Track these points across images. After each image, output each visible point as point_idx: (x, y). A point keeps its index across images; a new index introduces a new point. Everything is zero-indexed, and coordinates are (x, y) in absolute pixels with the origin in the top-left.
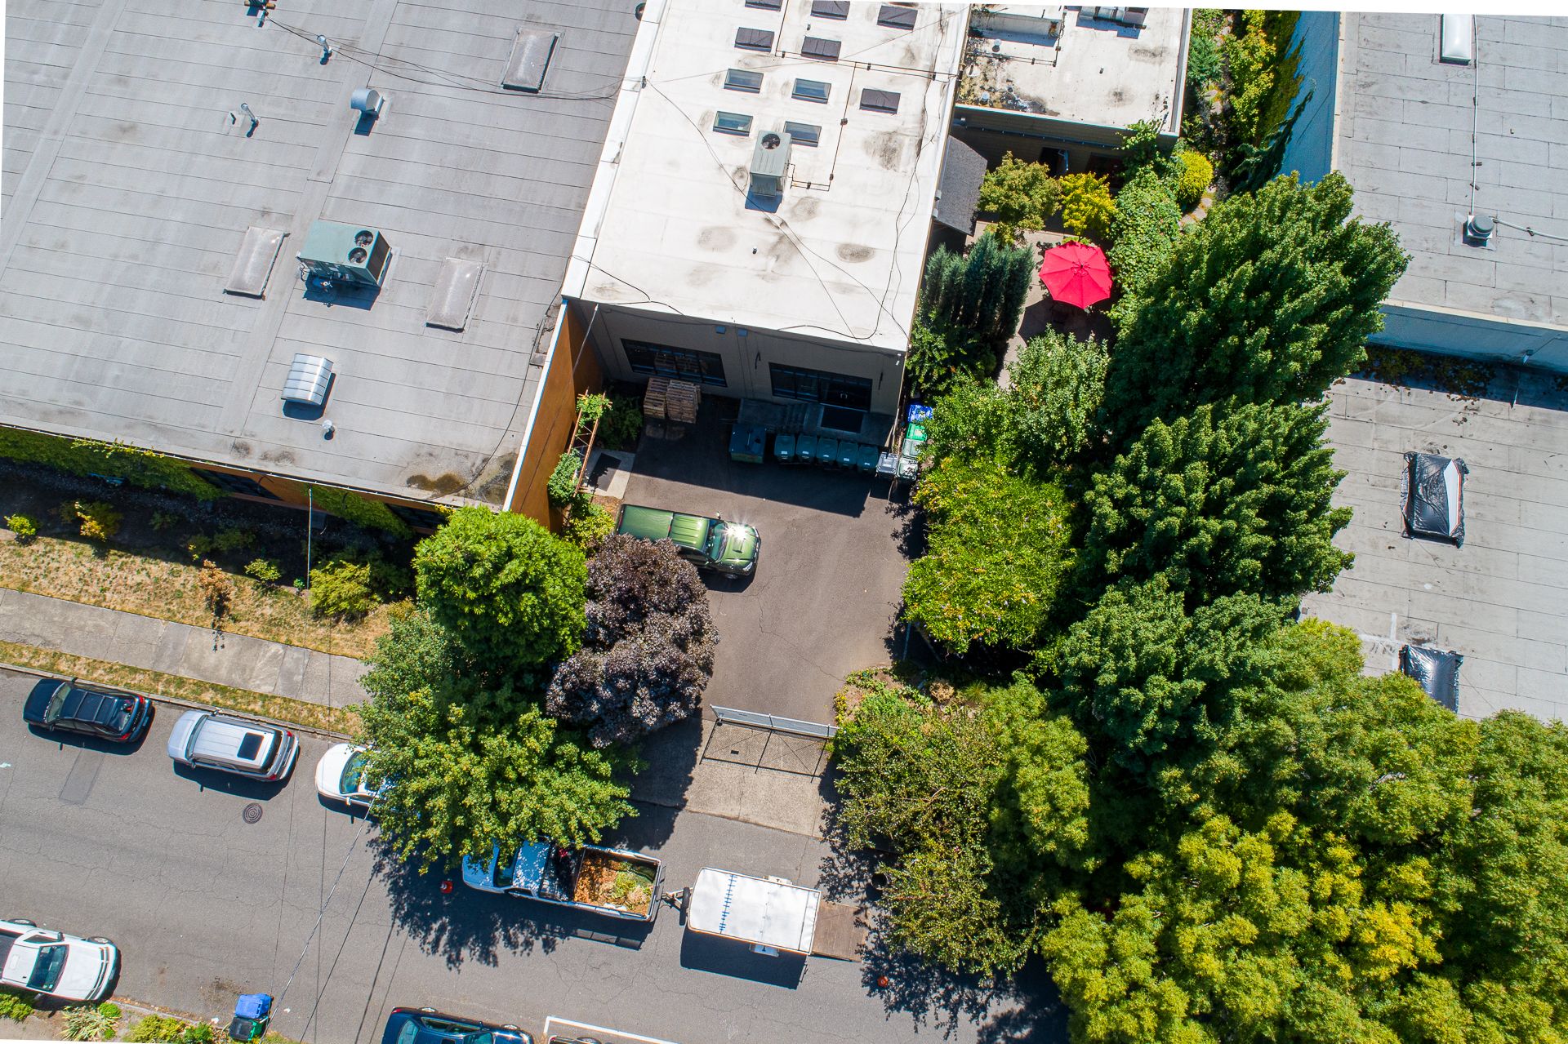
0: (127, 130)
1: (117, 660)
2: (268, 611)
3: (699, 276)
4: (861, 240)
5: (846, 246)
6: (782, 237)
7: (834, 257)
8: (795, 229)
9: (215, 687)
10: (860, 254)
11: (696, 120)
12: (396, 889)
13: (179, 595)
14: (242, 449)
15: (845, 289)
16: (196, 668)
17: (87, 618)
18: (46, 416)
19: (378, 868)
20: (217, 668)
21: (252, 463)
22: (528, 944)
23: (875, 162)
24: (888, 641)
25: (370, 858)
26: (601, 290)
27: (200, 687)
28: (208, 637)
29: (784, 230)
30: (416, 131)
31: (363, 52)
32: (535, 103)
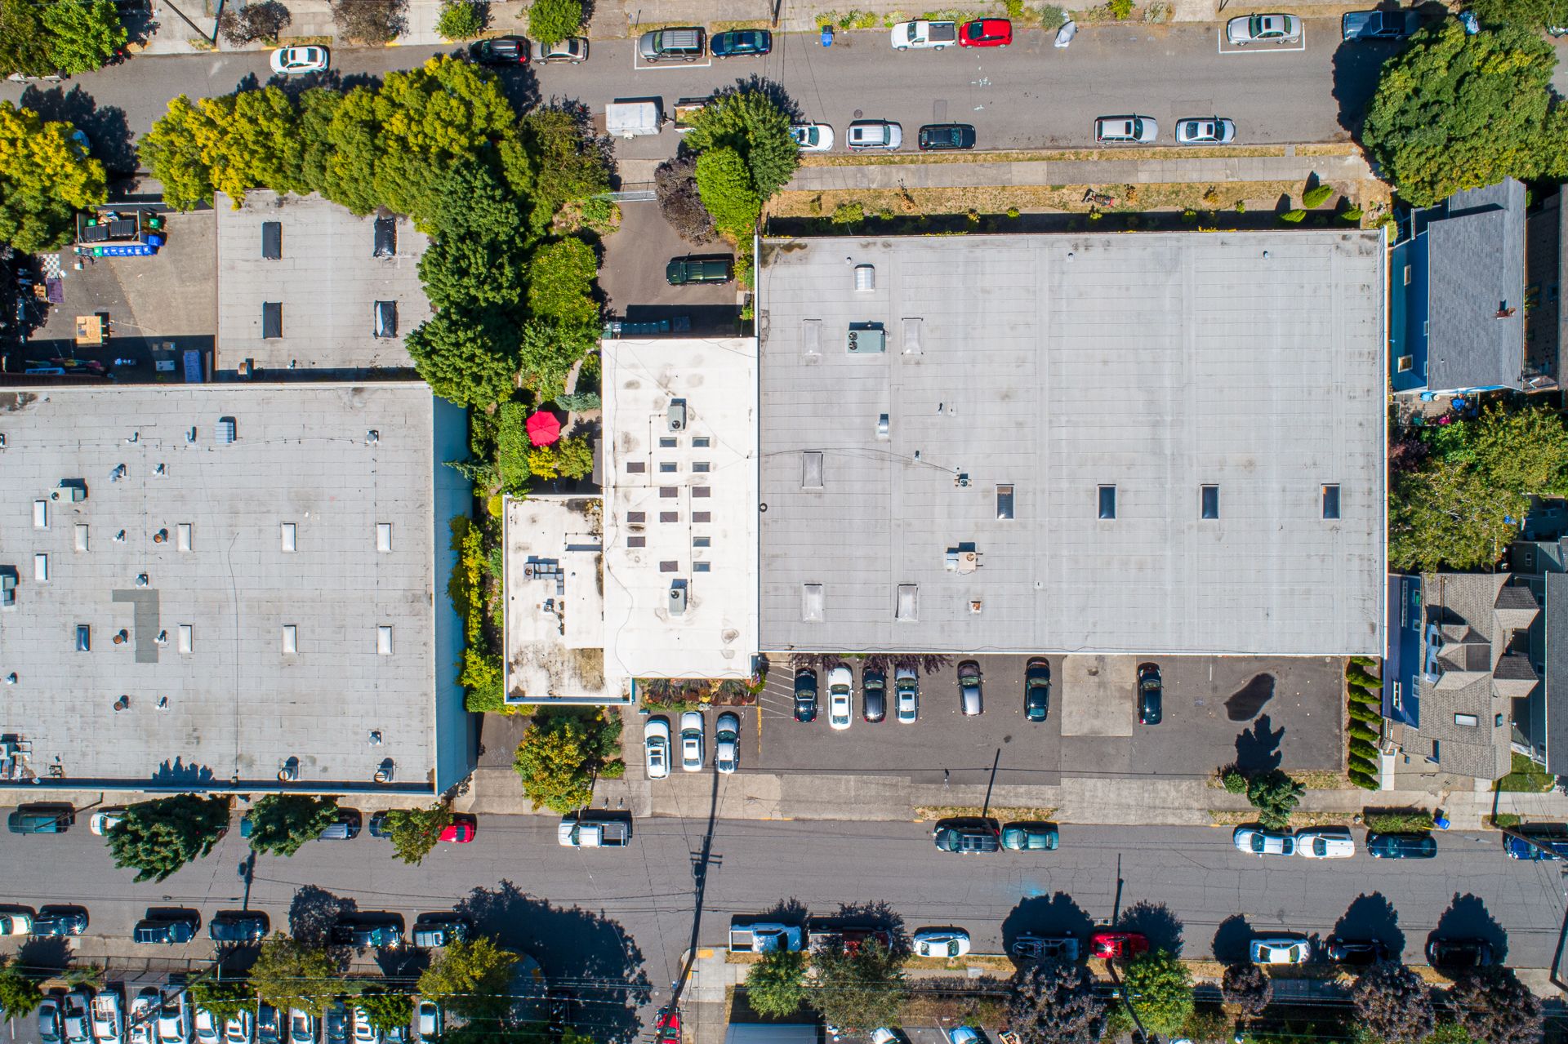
0: (1006, 397)
1: (945, 164)
2: (883, 202)
3: (698, 361)
4: (631, 392)
5: (637, 388)
6: (666, 387)
7: (641, 381)
8: (661, 392)
9: (896, 163)
10: (630, 385)
11: (719, 443)
14: (887, 245)
15: (633, 366)
16: (908, 170)
20: (898, 172)
21: (880, 240)
22: (726, 90)
23: (633, 435)
24: (604, 250)
25: (801, 108)
26: (741, 345)
27: (902, 162)
28: (907, 184)
29: (666, 391)
30: (858, 420)
32: (803, 446)
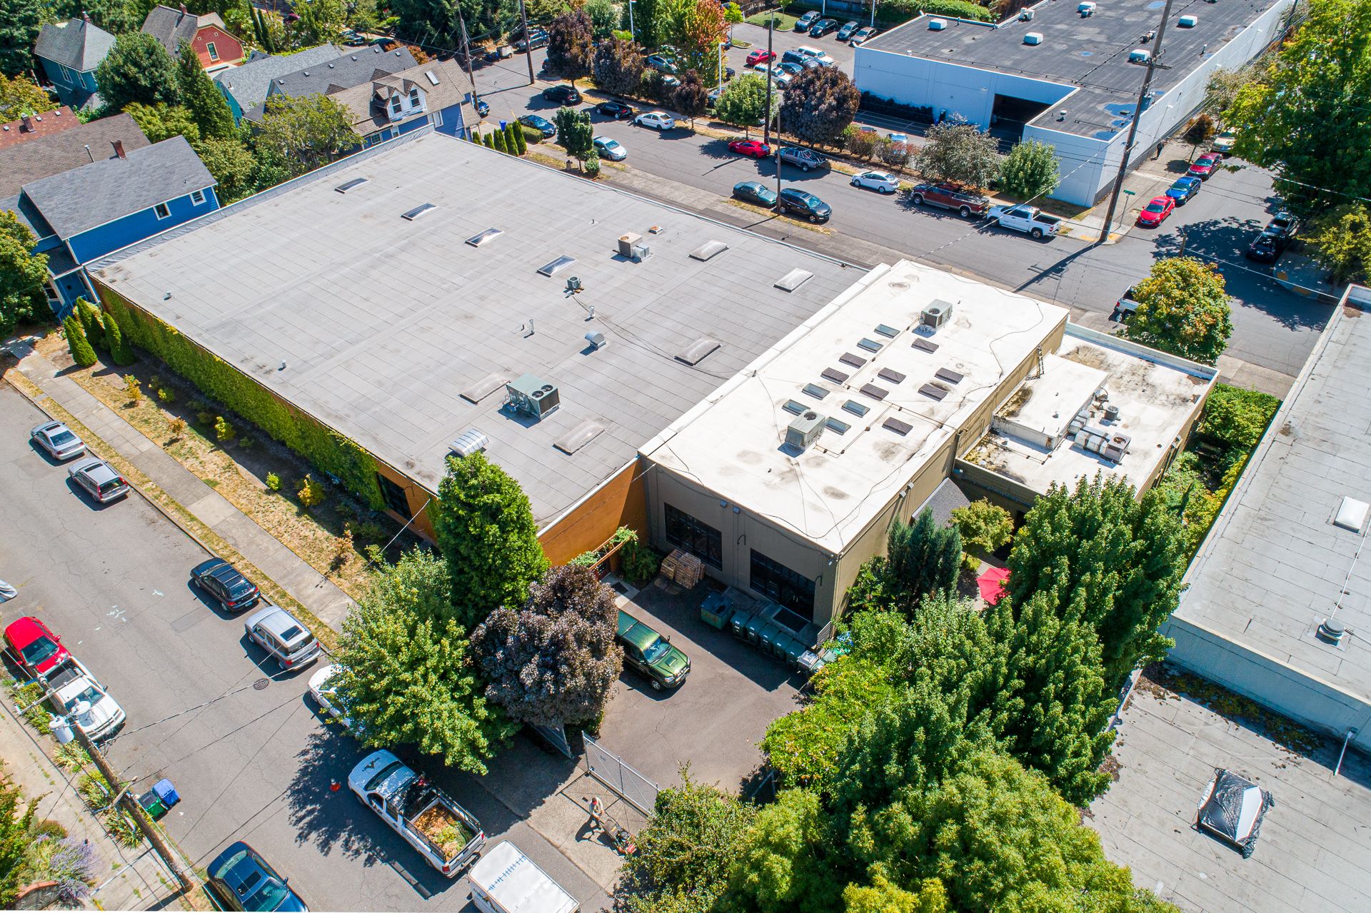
0: (468, 317)
1: (261, 568)
3: (726, 471)
4: (842, 488)
5: (831, 488)
6: (791, 470)
7: (820, 492)
8: (803, 469)
9: (299, 606)
10: (839, 495)
11: (775, 400)
12: (304, 771)
13: (321, 550)
14: (410, 465)
15: (816, 508)
16: (298, 592)
17: (266, 542)
18: (328, 415)
19: (304, 753)
20: (309, 597)
21: (410, 473)
22: (357, 852)
23: (877, 455)
24: (745, 781)
26: (663, 457)
27: (293, 602)
28: (318, 578)
29: (796, 468)
30: (613, 361)
31: (611, 322)
32: (688, 369)
